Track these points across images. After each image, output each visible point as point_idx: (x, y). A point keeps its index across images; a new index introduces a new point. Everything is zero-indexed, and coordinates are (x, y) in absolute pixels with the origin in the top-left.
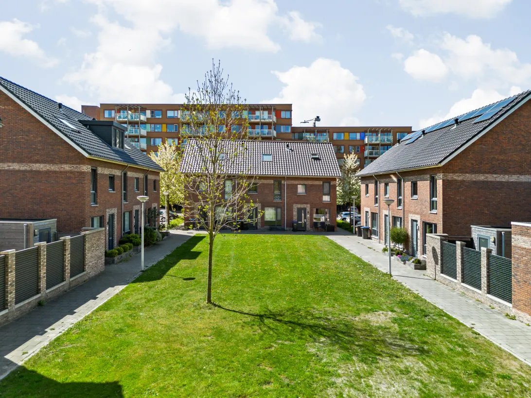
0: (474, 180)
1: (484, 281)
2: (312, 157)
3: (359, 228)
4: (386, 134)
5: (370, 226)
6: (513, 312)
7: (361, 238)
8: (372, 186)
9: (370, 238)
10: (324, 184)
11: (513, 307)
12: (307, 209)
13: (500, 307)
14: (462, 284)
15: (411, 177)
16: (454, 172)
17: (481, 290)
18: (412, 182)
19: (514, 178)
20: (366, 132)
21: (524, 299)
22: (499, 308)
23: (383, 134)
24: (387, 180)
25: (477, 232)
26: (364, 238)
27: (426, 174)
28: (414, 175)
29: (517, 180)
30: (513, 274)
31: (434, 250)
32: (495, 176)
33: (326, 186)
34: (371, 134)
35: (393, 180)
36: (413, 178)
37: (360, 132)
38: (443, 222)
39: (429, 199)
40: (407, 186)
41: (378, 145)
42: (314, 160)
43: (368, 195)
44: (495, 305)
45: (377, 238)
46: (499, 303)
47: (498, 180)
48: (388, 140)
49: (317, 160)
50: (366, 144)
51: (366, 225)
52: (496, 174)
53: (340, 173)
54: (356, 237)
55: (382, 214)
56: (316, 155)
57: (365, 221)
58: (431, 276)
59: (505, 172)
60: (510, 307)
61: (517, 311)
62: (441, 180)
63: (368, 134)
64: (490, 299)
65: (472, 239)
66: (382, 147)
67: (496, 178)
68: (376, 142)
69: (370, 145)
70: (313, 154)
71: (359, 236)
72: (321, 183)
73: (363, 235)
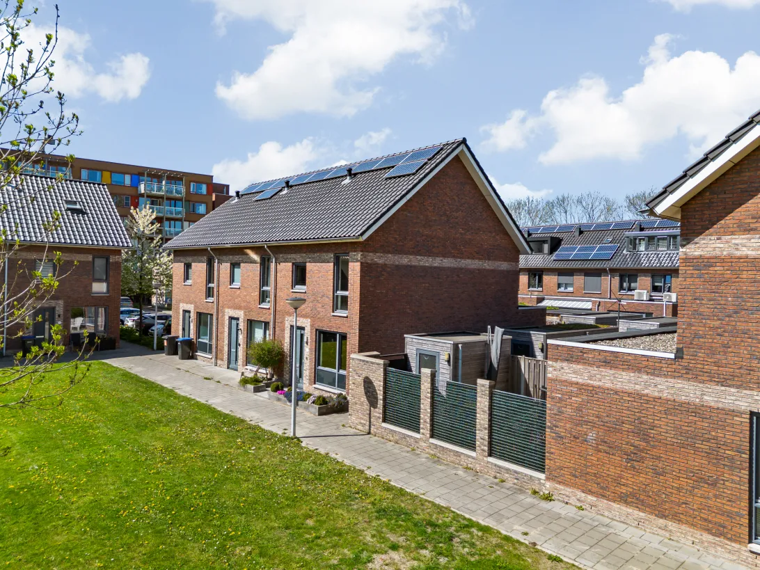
0: (397, 263)
1: (482, 435)
2: (66, 206)
3: (170, 340)
4: (173, 182)
5: (193, 336)
6: (548, 486)
7: (176, 358)
8: (199, 268)
9: (193, 357)
10: (96, 259)
11: (548, 479)
12: (57, 309)
13: (517, 479)
14: (433, 441)
15: (293, 256)
16: (375, 251)
17: (475, 451)
18: (293, 264)
19: (437, 262)
20: (142, 174)
21: (571, 465)
22: (516, 481)
23: (169, 181)
24: (236, 258)
25: (414, 345)
26: (183, 358)
27: (327, 251)
28: (300, 253)
29: (441, 265)
30: (548, 424)
31: (368, 383)
32: (419, 257)
33: (100, 263)
34: (150, 179)
35: (250, 258)
36: (298, 258)
37: (131, 174)
38: (360, 330)
39: (332, 293)
40: (283, 271)
41: (162, 197)
42: (72, 213)
43: (189, 282)
44: (507, 475)
45: (210, 357)
46: (516, 472)
47: (421, 263)
48: (177, 192)
49: (78, 214)
50: (142, 195)
51: (183, 336)
52: (421, 255)
53: (129, 240)
54: (163, 357)
55: (223, 315)
56: (75, 203)
57: (181, 328)
58: (360, 427)
59: (429, 253)
60: (540, 479)
61: (557, 485)
62: (359, 264)
63: (145, 178)
64: (495, 465)
65: (406, 356)
66: (169, 202)
67: (420, 261)
68: (158, 193)
69: (148, 196)
70: (67, 202)
71: (169, 354)
72: (90, 258)
73: (180, 352)
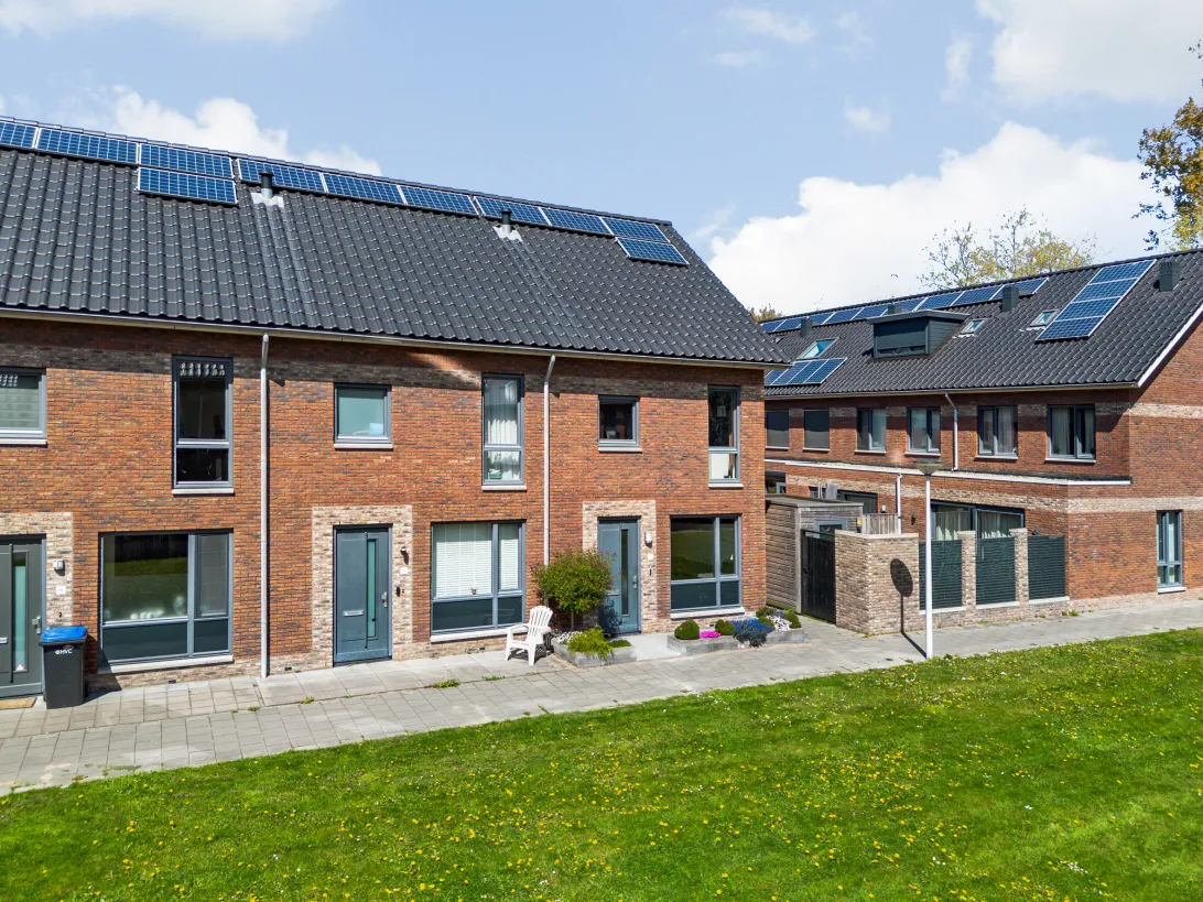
1: (1022, 582)
6: (1072, 605)
11: (1071, 599)
13: (1051, 610)
14: (980, 607)
17: (1015, 600)
18: (600, 396)
27: (694, 380)
31: (897, 567)
39: (705, 451)
60: (1065, 602)
61: (1078, 601)
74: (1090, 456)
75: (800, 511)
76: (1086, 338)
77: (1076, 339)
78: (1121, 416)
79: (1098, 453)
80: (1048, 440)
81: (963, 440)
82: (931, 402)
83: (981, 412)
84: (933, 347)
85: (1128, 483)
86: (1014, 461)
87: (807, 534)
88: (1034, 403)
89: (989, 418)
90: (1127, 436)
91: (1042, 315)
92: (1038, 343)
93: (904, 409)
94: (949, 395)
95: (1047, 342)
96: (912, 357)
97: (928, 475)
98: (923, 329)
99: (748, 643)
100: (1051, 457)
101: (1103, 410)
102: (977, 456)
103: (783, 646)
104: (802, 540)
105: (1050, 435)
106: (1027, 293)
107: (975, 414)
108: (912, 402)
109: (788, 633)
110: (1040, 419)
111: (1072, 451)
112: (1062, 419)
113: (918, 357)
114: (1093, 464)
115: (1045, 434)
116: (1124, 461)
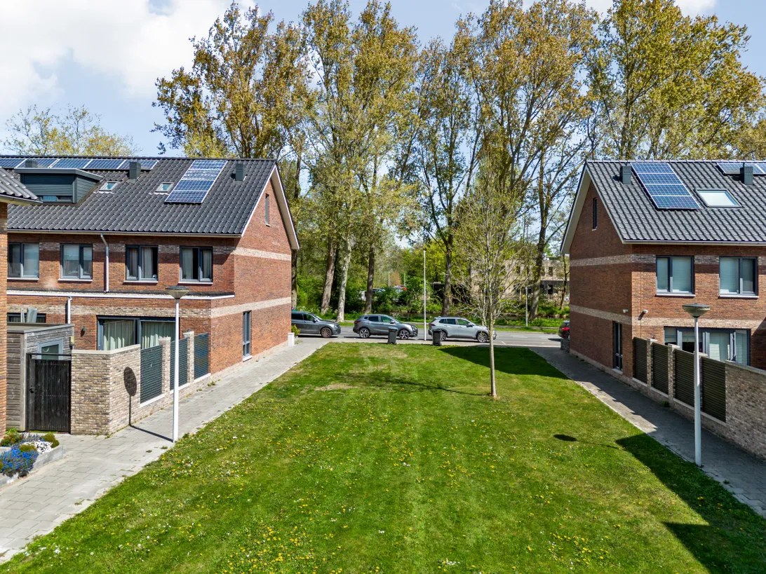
31: (128, 374)
74: (208, 280)
75: (26, 336)
76: (200, 204)
77: (193, 204)
78: (229, 255)
79: (214, 278)
80: (180, 270)
81: (113, 269)
82: (84, 240)
83: (129, 249)
84: (79, 199)
85: (233, 296)
86: (155, 284)
87: (33, 357)
88: (170, 245)
89: (134, 255)
90: (233, 267)
91: (162, 185)
92: (166, 203)
93: (58, 245)
94: (104, 236)
95: (173, 203)
96: (61, 204)
97: (177, 298)
98: (71, 184)
99: (16, 475)
100: (182, 281)
101: (218, 250)
102: (125, 281)
103: (49, 466)
104: (28, 363)
105: (181, 266)
106: (147, 168)
107: (124, 251)
108: (66, 239)
109: (51, 454)
110: (175, 255)
111: (195, 276)
112: (188, 256)
113: (66, 204)
114: (211, 285)
115: (178, 265)
116: (231, 283)
